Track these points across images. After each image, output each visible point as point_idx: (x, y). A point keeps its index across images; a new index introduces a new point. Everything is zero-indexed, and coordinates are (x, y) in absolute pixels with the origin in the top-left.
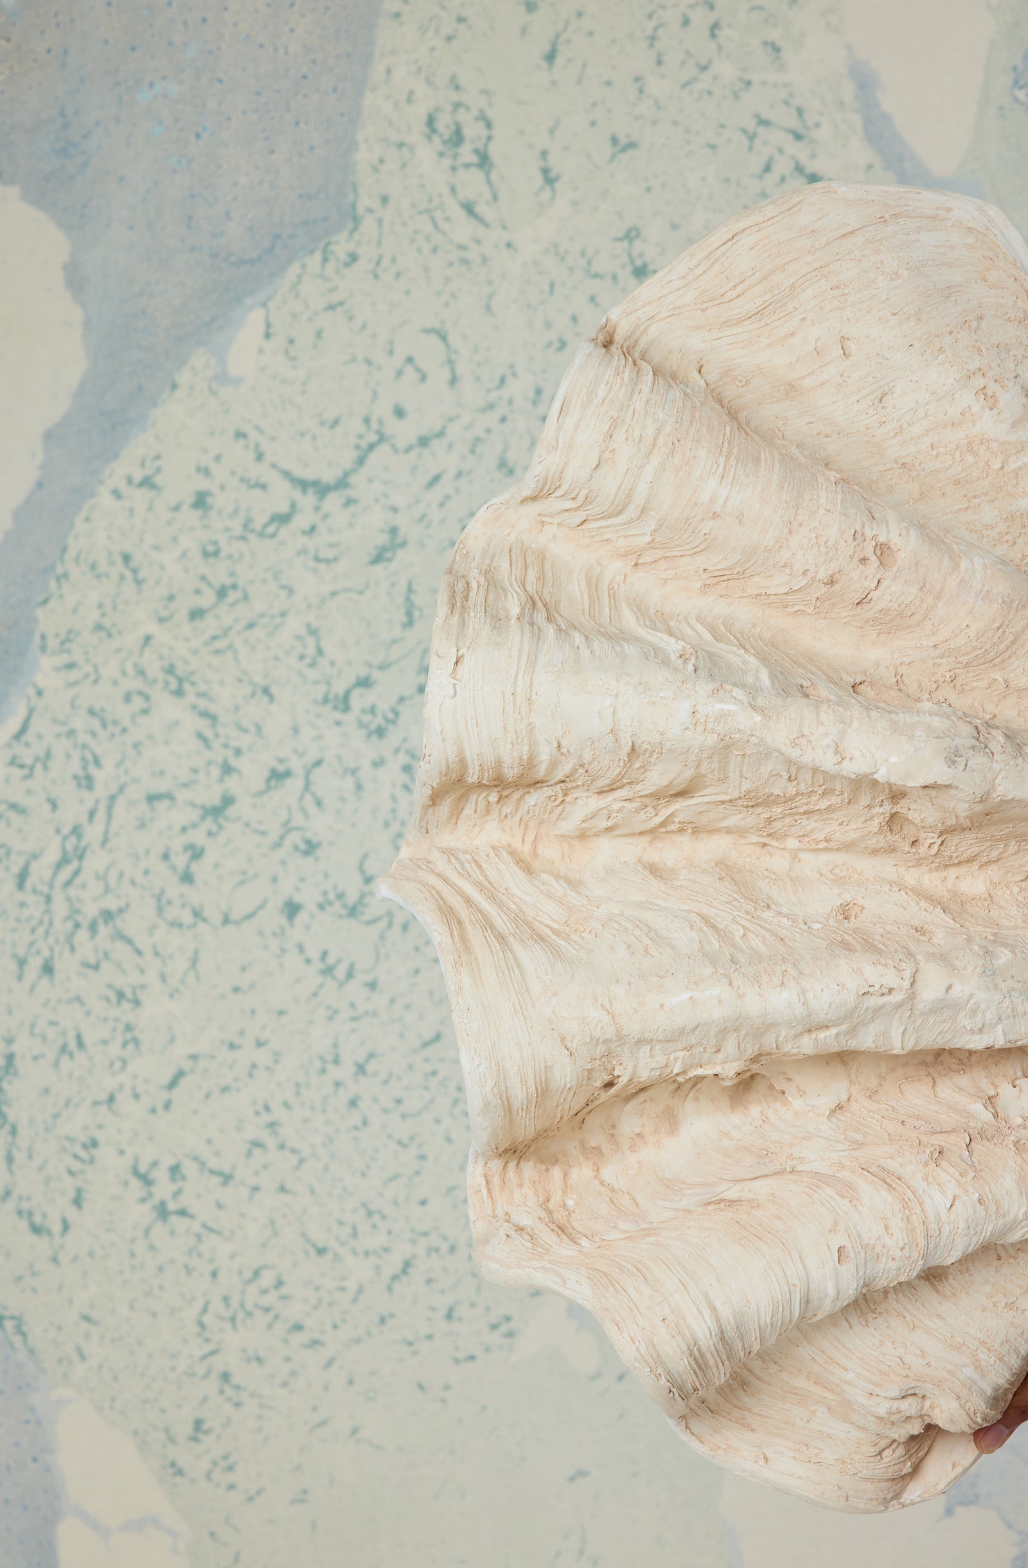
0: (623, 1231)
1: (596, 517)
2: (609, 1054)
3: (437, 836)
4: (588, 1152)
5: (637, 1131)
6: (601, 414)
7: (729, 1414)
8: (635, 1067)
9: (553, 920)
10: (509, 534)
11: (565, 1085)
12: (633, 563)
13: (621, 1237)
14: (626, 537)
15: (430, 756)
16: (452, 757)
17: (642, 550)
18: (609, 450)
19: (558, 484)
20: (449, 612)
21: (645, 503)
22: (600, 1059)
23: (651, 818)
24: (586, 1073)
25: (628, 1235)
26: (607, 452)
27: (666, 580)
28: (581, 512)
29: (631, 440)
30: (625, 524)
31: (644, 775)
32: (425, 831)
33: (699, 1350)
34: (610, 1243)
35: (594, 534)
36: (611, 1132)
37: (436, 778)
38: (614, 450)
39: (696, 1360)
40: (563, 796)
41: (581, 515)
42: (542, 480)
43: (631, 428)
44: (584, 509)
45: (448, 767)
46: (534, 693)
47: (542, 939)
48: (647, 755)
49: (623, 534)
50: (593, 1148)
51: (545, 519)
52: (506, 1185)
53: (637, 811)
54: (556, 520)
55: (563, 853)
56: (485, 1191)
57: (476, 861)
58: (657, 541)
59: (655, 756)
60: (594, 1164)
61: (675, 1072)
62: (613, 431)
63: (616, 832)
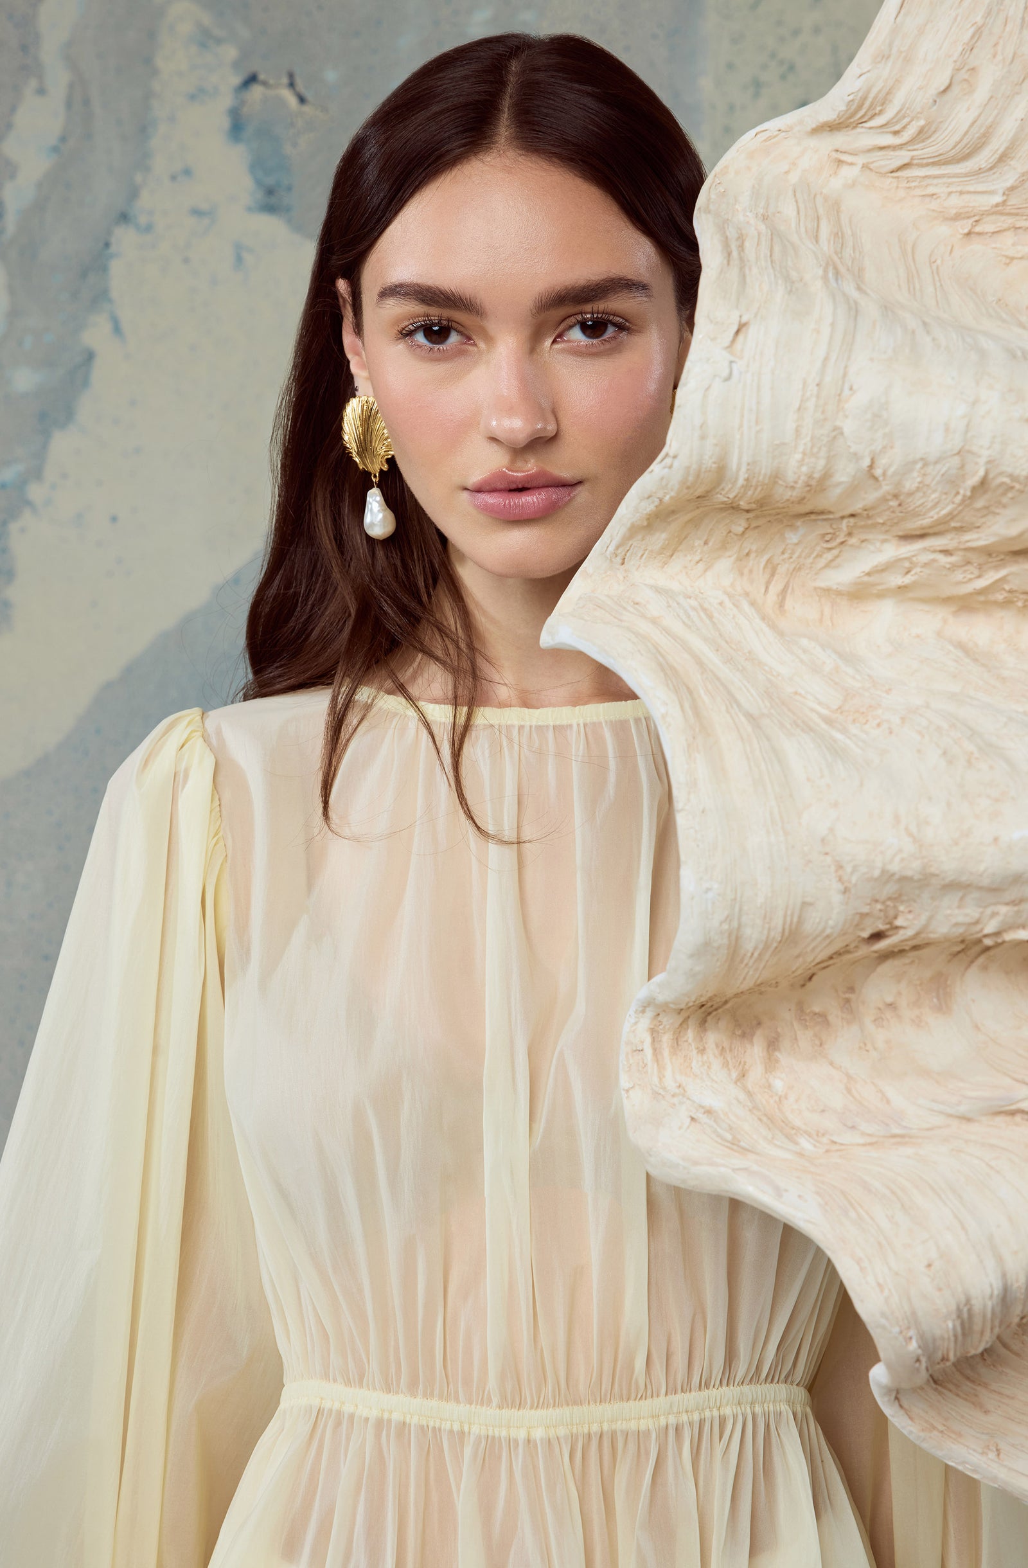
0: (863, 1134)
1: (925, 161)
2: (897, 898)
3: (637, 569)
4: (808, 1018)
5: (889, 999)
6: (959, 18)
7: (957, 1386)
8: (931, 918)
9: (820, 703)
10: (787, 172)
11: (823, 931)
12: (966, 231)
13: (861, 1141)
14: (961, 193)
15: (675, 457)
16: (709, 462)
17: (983, 215)
18: (967, 68)
19: (879, 108)
20: (725, 262)
21: (1008, 148)
22: (883, 903)
23: (971, 580)
24: (857, 918)
25: (869, 1140)
26: (964, 70)
27: (1012, 259)
28: (903, 153)
29: (999, 57)
30: (966, 175)
31: (983, 520)
32: (620, 561)
33: (969, 1311)
34: (843, 1147)
35: (914, 184)
36: (847, 996)
37: (672, 490)
38: (973, 69)
39: (962, 1324)
40: (845, 536)
41: (904, 156)
42: (857, 101)
43: (1001, 42)
44: (909, 148)
45: (698, 476)
46: (847, 386)
47: (808, 728)
48: (1000, 491)
49: (959, 189)
50: (815, 1014)
51: (844, 157)
52: (680, 1048)
53: (953, 567)
54: (860, 160)
55: (822, 614)
56: (649, 1052)
57: (705, 610)
58: (1009, 203)
59: (1010, 495)
60: (816, 1035)
61: (987, 930)
62: (976, 42)
63: (910, 595)
